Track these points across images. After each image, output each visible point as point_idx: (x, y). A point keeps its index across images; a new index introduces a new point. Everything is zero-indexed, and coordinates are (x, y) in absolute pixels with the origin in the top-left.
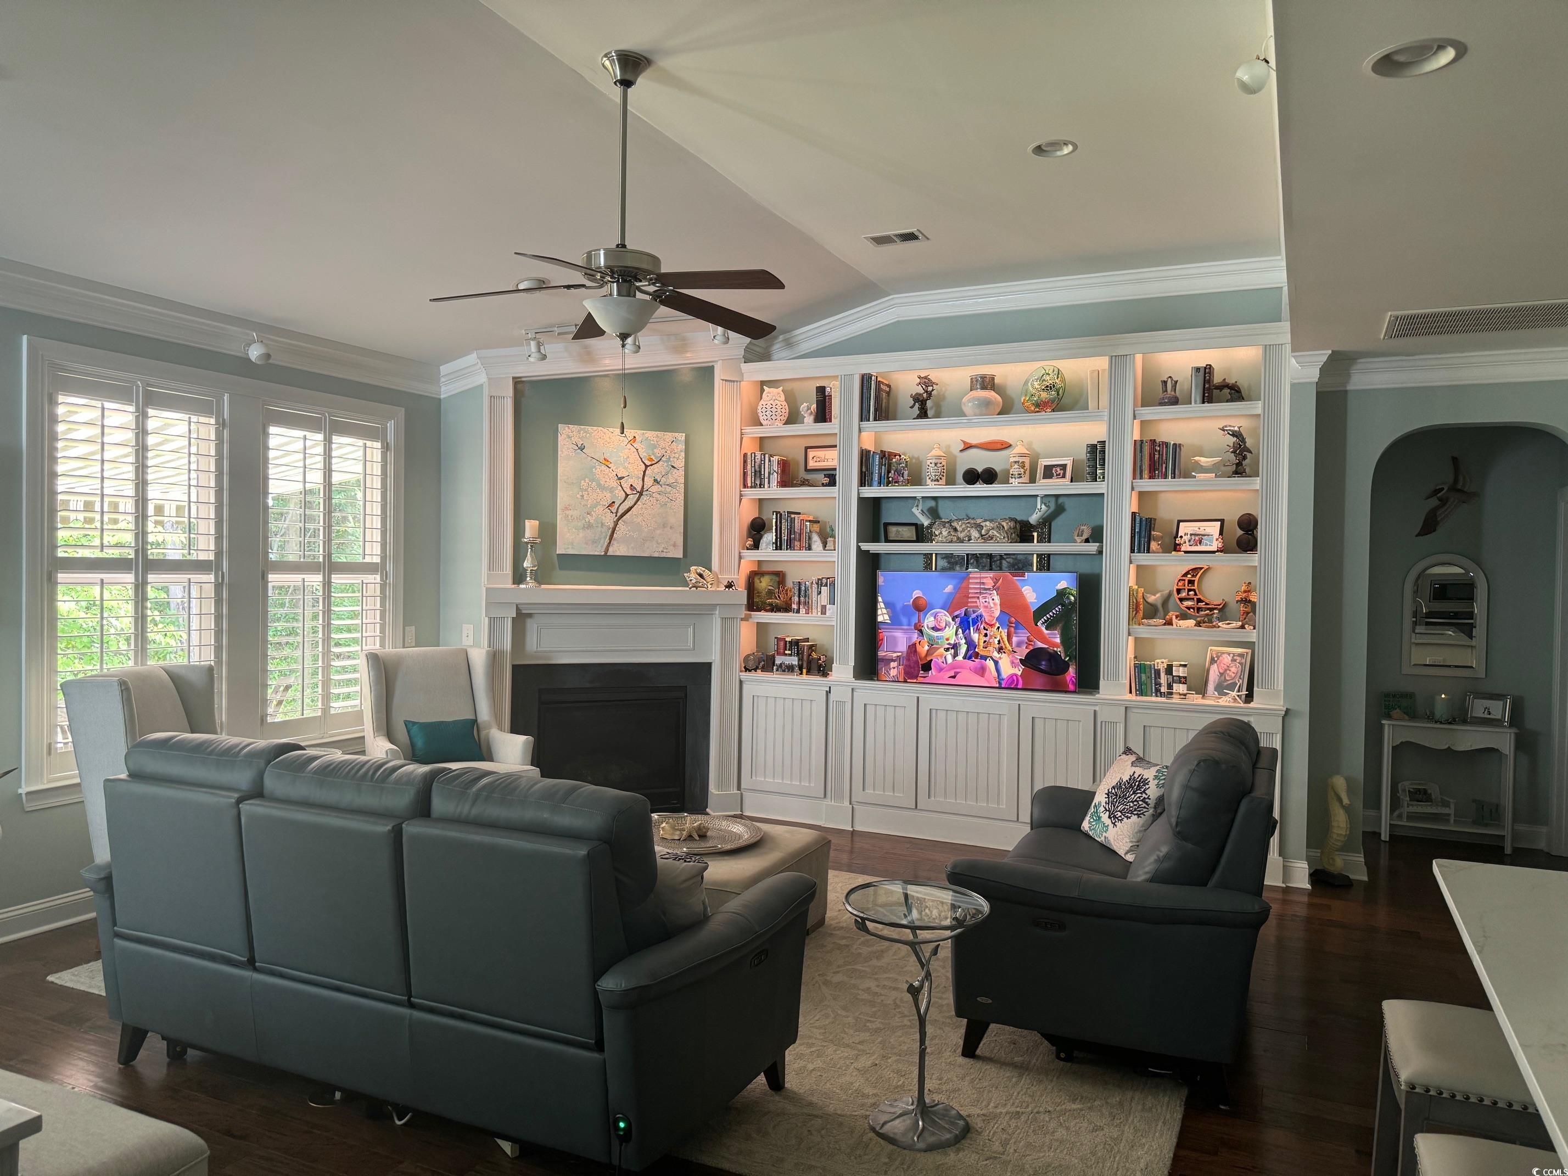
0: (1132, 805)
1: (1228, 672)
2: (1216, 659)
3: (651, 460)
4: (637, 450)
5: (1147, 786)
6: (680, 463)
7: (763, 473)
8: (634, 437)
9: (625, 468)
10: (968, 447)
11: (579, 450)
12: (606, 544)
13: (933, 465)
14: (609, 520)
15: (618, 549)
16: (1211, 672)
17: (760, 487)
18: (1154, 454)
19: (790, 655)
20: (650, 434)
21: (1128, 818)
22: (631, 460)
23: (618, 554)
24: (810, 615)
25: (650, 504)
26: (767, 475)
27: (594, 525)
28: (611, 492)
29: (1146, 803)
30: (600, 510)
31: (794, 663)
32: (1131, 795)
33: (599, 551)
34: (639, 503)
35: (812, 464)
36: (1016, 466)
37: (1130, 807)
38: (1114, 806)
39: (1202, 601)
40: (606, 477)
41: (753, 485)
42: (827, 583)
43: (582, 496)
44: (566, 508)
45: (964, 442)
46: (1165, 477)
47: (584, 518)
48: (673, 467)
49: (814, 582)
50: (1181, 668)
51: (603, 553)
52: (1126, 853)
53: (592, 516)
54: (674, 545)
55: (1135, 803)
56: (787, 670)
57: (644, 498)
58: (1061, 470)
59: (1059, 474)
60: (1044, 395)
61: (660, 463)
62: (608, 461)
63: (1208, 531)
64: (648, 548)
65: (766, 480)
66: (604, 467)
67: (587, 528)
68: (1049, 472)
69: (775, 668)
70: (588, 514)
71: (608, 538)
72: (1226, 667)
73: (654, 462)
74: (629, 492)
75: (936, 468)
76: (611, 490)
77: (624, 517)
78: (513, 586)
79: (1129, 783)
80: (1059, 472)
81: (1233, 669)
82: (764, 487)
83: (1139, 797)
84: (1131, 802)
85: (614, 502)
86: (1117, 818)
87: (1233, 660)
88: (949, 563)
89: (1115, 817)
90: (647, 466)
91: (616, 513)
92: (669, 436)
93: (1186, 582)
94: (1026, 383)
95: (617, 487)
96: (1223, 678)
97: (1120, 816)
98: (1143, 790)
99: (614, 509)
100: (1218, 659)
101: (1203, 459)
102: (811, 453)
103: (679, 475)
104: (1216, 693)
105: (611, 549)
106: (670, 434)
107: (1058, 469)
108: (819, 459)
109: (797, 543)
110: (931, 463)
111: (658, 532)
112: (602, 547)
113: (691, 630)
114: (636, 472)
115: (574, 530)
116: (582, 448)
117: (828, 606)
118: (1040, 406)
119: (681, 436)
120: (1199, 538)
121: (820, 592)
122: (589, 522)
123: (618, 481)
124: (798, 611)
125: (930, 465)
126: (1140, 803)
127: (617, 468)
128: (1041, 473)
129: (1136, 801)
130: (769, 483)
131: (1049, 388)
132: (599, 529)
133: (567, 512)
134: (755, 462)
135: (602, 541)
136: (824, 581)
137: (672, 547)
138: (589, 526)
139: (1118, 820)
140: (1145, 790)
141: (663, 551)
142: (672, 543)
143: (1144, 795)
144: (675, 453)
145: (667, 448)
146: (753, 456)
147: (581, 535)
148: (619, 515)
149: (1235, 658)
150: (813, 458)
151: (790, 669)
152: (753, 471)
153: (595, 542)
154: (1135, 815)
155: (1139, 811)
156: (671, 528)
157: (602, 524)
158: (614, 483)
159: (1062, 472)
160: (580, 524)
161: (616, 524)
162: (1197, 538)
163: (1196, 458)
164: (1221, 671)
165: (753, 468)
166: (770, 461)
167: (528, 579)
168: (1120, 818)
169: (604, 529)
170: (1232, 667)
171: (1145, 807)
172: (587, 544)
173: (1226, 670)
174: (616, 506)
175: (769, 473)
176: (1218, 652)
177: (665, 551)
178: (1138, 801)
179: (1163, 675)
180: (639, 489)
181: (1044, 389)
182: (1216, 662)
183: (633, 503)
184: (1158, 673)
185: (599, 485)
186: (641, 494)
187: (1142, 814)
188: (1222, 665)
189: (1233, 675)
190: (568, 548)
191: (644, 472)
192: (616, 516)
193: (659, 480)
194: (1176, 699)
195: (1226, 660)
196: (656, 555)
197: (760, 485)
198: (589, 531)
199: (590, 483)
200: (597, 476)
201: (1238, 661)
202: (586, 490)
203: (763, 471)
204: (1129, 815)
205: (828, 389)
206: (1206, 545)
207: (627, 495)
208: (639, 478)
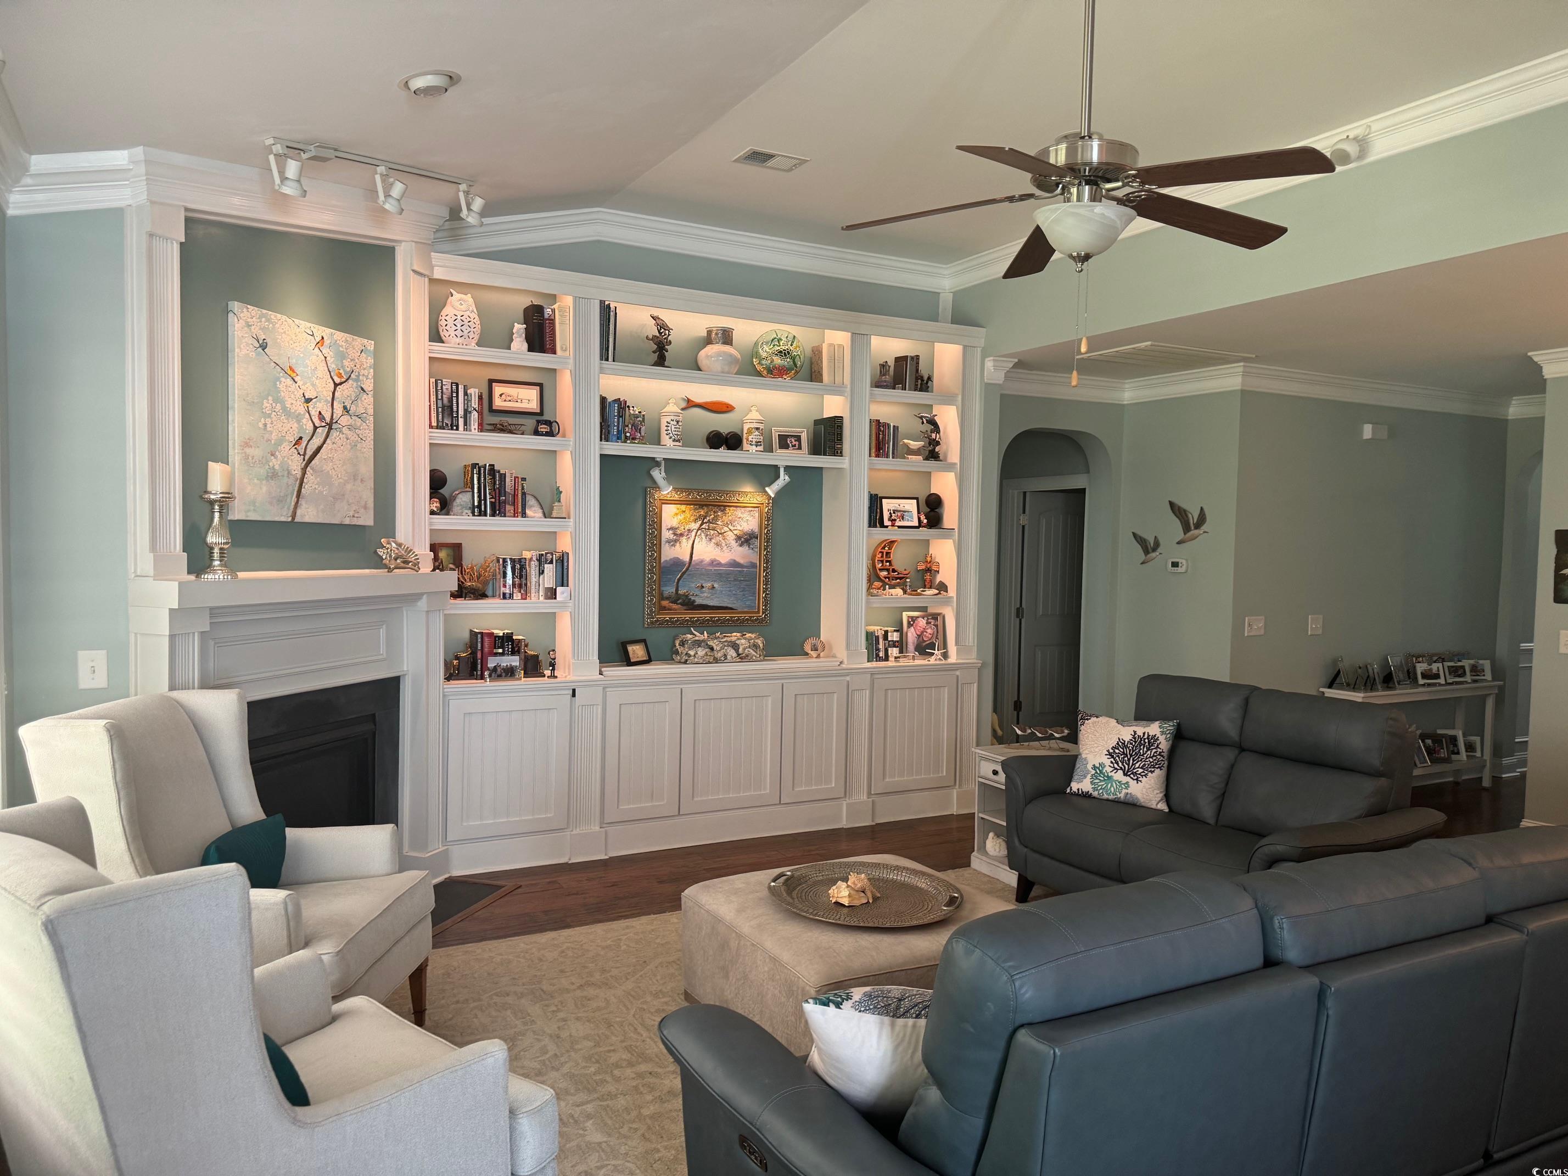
0: (1151, 760)
1: (925, 633)
2: (912, 623)
3: (340, 376)
4: (325, 358)
5: (1158, 742)
6: (369, 385)
7: (455, 409)
8: (323, 338)
9: (313, 385)
10: (690, 404)
11: (260, 349)
12: (293, 503)
13: (675, 423)
14: (296, 464)
15: (308, 514)
16: (909, 635)
17: (452, 429)
18: (879, 434)
19: (502, 654)
20: (339, 335)
21: (1152, 772)
22: (319, 374)
23: (307, 519)
24: (528, 600)
25: (339, 443)
26: (461, 412)
27: (279, 474)
28: (299, 421)
29: (1162, 756)
30: (286, 449)
31: (514, 664)
32: (1146, 752)
33: (283, 516)
34: (328, 441)
35: (498, 403)
36: (757, 433)
37: (1151, 762)
38: (1128, 765)
39: (896, 571)
40: (292, 396)
41: (440, 424)
42: (552, 559)
43: (265, 425)
44: (246, 443)
45: (689, 401)
46: (888, 457)
47: (268, 462)
48: (362, 389)
49: (534, 559)
50: (895, 633)
51: (290, 519)
52: (1157, 805)
53: (276, 458)
54: (365, 508)
55: (1154, 758)
56: (504, 674)
57: (334, 434)
58: (795, 441)
59: (795, 446)
60: (778, 361)
61: (350, 381)
62: (294, 371)
63: (907, 508)
64: (339, 511)
65: (461, 421)
66: (289, 381)
67: (272, 478)
68: (784, 442)
69: (486, 673)
70: (272, 455)
71: (295, 493)
72: (922, 629)
73: (343, 380)
74: (317, 423)
75: (678, 426)
76: (298, 418)
77: (313, 462)
78: (192, 577)
79: (1135, 742)
80: (794, 443)
81: (929, 631)
82: (457, 429)
83: (1156, 752)
84: (1150, 757)
85: (301, 438)
86: (1139, 774)
87: (928, 623)
88: (675, 534)
89: (1135, 774)
90: (336, 385)
91: (304, 455)
92: (359, 342)
93: (885, 553)
94: (756, 344)
95: (304, 414)
96: (921, 639)
97: (1143, 772)
98: (1156, 745)
99: (301, 448)
100: (914, 622)
101: (911, 442)
102: (498, 389)
103: (367, 403)
104: (917, 653)
105: (299, 512)
106: (359, 339)
107: (793, 440)
108: (510, 398)
109: (508, 508)
110: (673, 420)
111: (349, 487)
112: (288, 509)
113: (382, 632)
114: (325, 393)
115: (256, 481)
116: (264, 346)
117: (559, 589)
118: (775, 372)
119: (370, 345)
120: (902, 514)
121: (543, 572)
122: (273, 467)
123: (305, 405)
124: (511, 596)
125: (671, 422)
126: (1159, 757)
127: (304, 384)
128: (776, 442)
129: (1154, 756)
130: (465, 424)
131: (783, 354)
132: (285, 480)
133: (248, 450)
134: (442, 392)
135: (288, 500)
136: (549, 556)
137: (363, 510)
138: (273, 475)
139: (1142, 776)
140: (1158, 746)
141: (354, 516)
142: (363, 503)
143: (1159, 750)
144: (364, 369)
145: (357, 360)
146: (439, 385)
147: (264, 489)
148: (307, 457)
149: (929, 620)
150: (501, 395)
151: (509, 673)
152: (440, 404)
153: (281, 500)
154: (1157, 768)
155: (1160, 764)
156: (362, 480)
157: (289, 473)
158: (300, 408)
159: (797, 443)
160: (263, 471)
161: (304, 473)
162: (899, 514)
163: (906, 441)
164: (919, 633)
165: (440, 402)
166: (466, 394)
167: (217, 563)
168: (1142, 774)
169: (291, 481)
170: (928, 629)
171: (1162, 760)
172: (271, 503)
173: (922, 632)
174: (304, 444)
175: (466, 411)
176: (912, 617)
177: (356, 515)
178: (1156, 756)
179: (881, 640)
180: (328, 420)
181: (776, 354)
182: (912, 625)
183: (322, 440)
184: (877, 638)
185: (284, 408)
186: (330, 425)
187: (1162, 766)
188: (919, 628)
189: (930, 636)
190: (249, 511)
191: (334, 394)
192: (304, 460)
193: (348, 407)
194: (891, 663)
195: (921, 623)
196: (347, 521)
197: (452, 425)
198: (273, 483)
199: (274, 405)
200: (282, 394)
201: (932, 623)
202: (269, 416)
203: (455, 404)
204: (1153, 770)
205: (548, 311)
206: (908, 520)
207: (316, 428)
208: (326, 401)
